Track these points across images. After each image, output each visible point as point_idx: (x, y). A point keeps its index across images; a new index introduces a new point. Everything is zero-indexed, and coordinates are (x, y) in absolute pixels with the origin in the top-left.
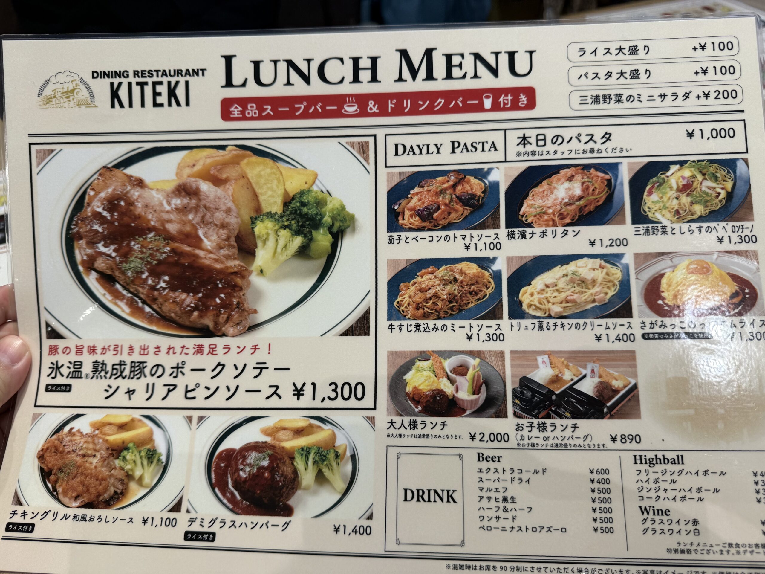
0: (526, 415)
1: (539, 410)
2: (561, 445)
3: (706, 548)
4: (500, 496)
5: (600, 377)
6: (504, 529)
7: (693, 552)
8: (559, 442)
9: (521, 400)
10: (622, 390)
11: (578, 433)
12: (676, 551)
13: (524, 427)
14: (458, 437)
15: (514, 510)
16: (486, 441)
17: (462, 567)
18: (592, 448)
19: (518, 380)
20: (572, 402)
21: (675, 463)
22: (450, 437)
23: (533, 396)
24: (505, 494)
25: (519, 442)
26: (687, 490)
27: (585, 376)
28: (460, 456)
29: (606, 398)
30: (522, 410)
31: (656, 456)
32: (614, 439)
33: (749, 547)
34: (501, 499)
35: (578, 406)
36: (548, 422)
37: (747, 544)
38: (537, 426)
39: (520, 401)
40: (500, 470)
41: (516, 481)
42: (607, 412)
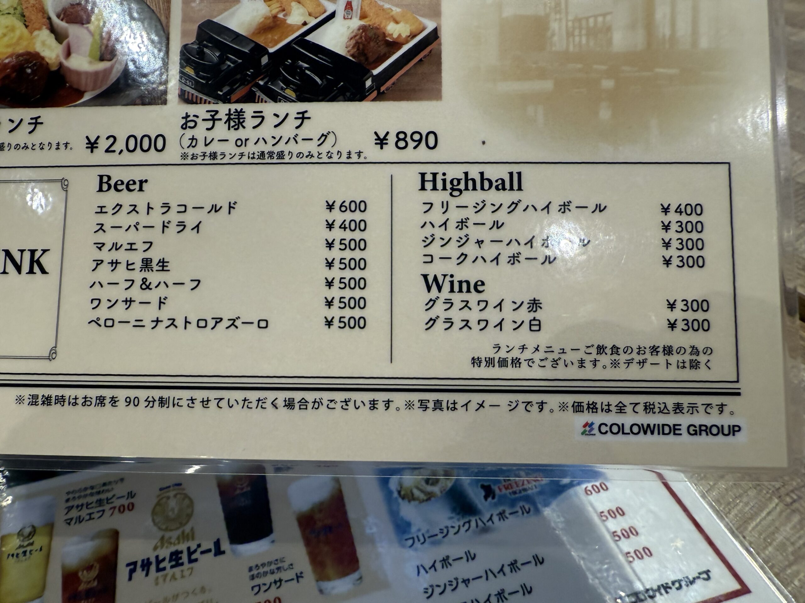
0: (204, 97)
1: (231, 85)
2: (271, 154)
3: (551, 356)
4: (137, 258)
5: (363, 17)
6: (139, 324)
7: (524, 364)
8: (267, 148)
9: (197, 68)
10: (407, 42)
11: (308, 130)
12: (490, 362)
13: (199, 121)
14: (62, 147)
15: (162, 285)
16: (118, 151)
17: (47, 401)
18: (335, 159)
19: (195, 27)
20: (301, 67)
21: (504, 189)
22: (46, 147)
23: (222, 59)
24: (147, 255)
25: (186, 150)
26: (522, 242)
27: (332, 16)
28: (64, 184)
29: (371, 60)
30: (198, 87)
31: (466, 174)
32: (381, 142)
33: (638, 353)
34: (138, 264)
35: (313, 75)
36: (249, 109)
37: (635, 347)
38: (225, 118)
39: (195, 69)
40: (142, 208)
41: (173, 228)
42: (371, 88)
